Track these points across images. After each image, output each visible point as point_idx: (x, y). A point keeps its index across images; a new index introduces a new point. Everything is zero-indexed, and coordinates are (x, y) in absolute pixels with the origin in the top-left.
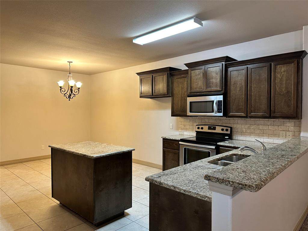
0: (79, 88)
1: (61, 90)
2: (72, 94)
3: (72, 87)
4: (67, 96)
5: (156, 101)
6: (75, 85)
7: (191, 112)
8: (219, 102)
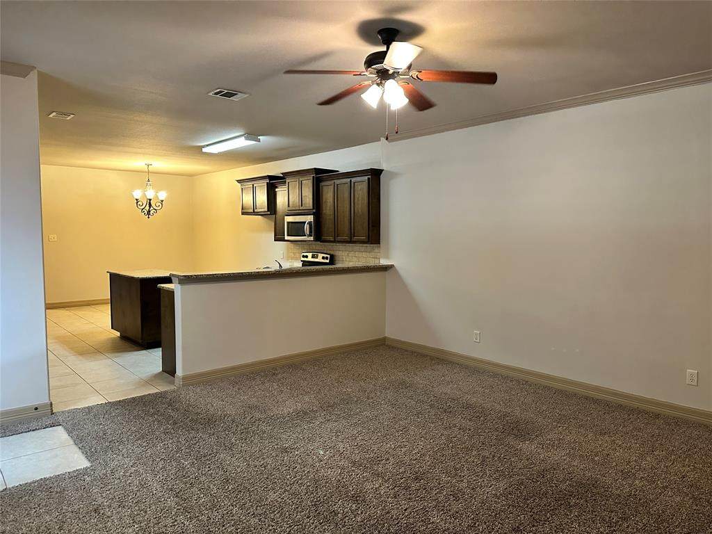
0: (162, 201)
1: (137, 203)
2: (152, 208)
3: (150, 200)
4: (146, 212)
5: (265, 219)
6: (157, 197)
7: (288, 235)
8: (310, 223)
